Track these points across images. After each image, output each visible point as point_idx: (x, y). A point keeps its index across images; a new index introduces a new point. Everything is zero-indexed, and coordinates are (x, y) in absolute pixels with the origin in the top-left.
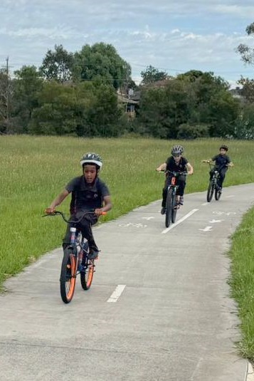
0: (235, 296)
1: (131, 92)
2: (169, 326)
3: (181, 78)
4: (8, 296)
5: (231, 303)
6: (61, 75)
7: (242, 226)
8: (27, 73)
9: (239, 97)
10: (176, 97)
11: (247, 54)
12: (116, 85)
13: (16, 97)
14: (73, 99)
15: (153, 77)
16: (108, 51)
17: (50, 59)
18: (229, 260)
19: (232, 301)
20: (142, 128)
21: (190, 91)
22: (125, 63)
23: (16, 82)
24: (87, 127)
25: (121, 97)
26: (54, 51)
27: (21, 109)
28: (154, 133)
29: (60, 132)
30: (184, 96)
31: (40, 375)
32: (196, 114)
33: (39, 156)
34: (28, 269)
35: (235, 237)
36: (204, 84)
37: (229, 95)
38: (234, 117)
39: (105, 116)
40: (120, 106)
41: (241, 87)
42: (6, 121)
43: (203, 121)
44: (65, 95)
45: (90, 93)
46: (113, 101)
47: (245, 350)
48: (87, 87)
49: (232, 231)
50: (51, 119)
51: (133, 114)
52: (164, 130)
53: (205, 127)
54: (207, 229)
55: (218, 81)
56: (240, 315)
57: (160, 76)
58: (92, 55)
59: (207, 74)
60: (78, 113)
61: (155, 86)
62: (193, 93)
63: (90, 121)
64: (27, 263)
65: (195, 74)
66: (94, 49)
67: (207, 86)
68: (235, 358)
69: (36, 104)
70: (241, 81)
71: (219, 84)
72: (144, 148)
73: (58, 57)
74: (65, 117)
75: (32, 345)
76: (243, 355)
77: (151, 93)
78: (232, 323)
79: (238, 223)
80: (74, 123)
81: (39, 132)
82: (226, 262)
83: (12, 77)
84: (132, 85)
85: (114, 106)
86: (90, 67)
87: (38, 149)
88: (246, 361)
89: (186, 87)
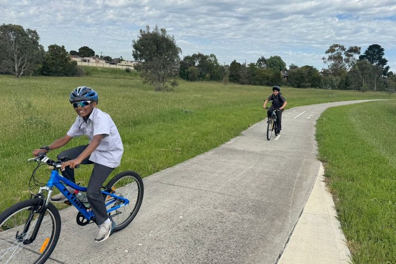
0: (317, 140)
1: (286, 72)
2: (294, 148)
3: (302, 68)
4: (243, 137)
5: (316, 142)
6: (263, 66)
7: (320, 117)
8: (252, 65)
9: (321, 74)
10: (300, 74)
11: (325, 60)
12: (281, 70)
13: (248, 73)
14: (266, 74)
15: (293, 67)
16: (279, 58)
17: (259, 61)
18: (315, 128)
19: (316, 141)
20: (289, 84)
21: (305, 72)
22: (284, 63)
23: (248, 68)
24: (270, 83)
25: (282, 73)
26: (261, 58)
27: (249, 77)
28: (293, 86)
29: (262, 84)
30: (303, 74)
31: (252, 162)
32: (307, 80)
33: (254, 92)
34: (249, 128)
35: (318, 121)
36: (310, 70)
37: (319, 74)
38: (320, 81)
39: (277, 80)
40: (282, 76)
41: (323, 71)
42: (244, 80)
43: (309, 82)
44: (263, 73)
45: (272, 72)
46: (279, 74)
47: (320, 158)
48: (271, 70)
49: (317, 119)
50: (259, 80)
51: (286, 79)
52: (296, 85)
53: (310, 84)
54: (309, 118)
55: (315, 69)
56: (319, 146)
57: (296, 67)
58: (273, 60)
59: (311, 67)
60: (268, 79)
61: (294, 70)
62: (306, 73)
63: (272, 81)
64: (249, 126)
65: (307, 67)
66: (274, 58)
67: (311, 71)
68: (316, 160)
69: (254, 75)
70: (323, 69)
71: (315, 70)
72: (289, 91)
73: (262, 60)
74: (263, 80)
75: (249, 152)
76: (319, 159)
77: (292, 73)
78: (315, 149)
79: (319, 116)
80: (267, 82)
81: (255, 84)
82: (315, 129)
83: (247, 66)
84: (286, 70)
85: (280, 76)
86: (272, 64)
87: (254, 90)
88: (320, 161)
89: (304, 71)
